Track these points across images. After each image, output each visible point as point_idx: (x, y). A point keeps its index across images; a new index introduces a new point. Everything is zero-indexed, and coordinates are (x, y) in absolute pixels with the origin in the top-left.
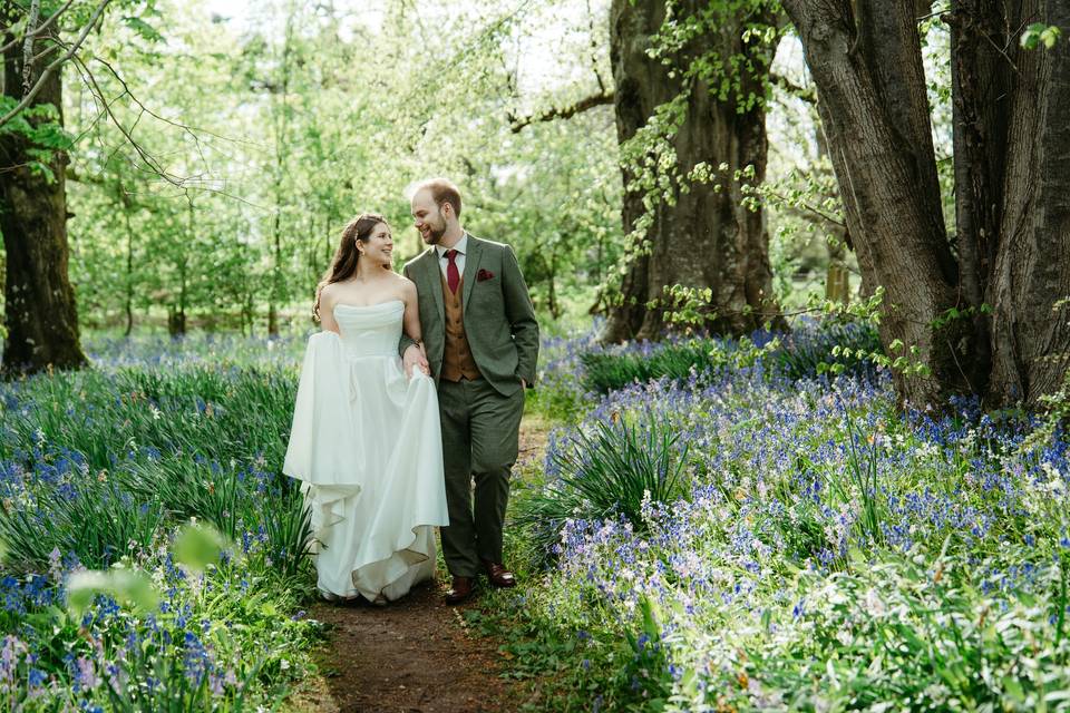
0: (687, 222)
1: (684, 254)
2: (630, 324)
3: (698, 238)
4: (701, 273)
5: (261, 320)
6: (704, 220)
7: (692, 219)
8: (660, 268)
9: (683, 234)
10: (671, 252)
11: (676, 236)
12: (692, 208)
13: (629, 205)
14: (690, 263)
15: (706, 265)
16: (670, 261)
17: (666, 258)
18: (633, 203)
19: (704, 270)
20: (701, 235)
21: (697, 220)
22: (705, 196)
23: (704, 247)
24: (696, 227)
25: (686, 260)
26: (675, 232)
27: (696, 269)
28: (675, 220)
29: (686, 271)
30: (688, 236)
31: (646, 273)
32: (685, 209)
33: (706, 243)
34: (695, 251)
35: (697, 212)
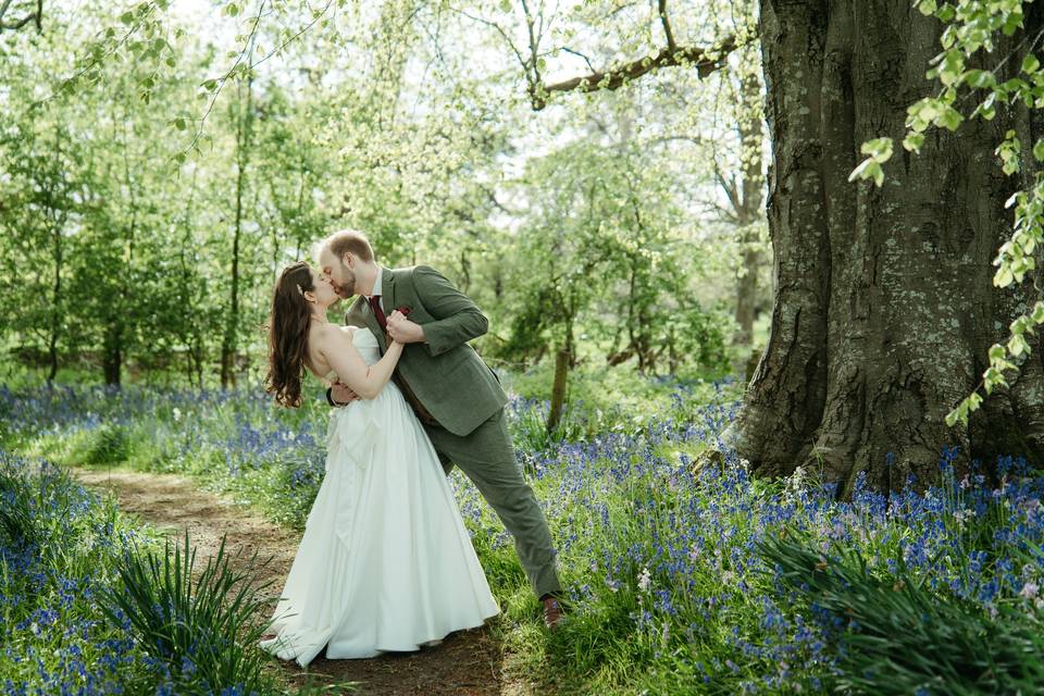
0: (926, 216)
1: (918, 282)
2: (791, 423)
3: (949, 248)
4: (955, 323)
5: (213, 365)
6: (964, 213)
7: (936, 209)
8: (861, 311)
9: (914, 239)
10: (888, 277)
11: (901, 243)
12: (939, 186)
13: (790, 184)
14: (932, 302)
15: (964, 306)
16: (887, 298)
17: (876, 292)
18: (799, 179)
19: (964, 317)
20: (956, 245)
21: (947, 211)
22: (966, 161)
23: (962, 269)
24: (945, 227)
25: (922, 296)
26: (898, 236)
27: (945, 315)
28: (896, 210)
29: (923, 317)
30: (927, 246)
31: (825, 320)
32: (921, 188)
33: (966, 259)
34: (940, 277)
35: (948, 195)
